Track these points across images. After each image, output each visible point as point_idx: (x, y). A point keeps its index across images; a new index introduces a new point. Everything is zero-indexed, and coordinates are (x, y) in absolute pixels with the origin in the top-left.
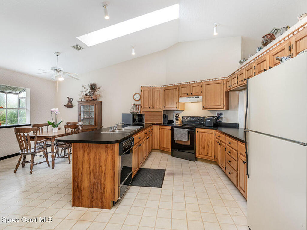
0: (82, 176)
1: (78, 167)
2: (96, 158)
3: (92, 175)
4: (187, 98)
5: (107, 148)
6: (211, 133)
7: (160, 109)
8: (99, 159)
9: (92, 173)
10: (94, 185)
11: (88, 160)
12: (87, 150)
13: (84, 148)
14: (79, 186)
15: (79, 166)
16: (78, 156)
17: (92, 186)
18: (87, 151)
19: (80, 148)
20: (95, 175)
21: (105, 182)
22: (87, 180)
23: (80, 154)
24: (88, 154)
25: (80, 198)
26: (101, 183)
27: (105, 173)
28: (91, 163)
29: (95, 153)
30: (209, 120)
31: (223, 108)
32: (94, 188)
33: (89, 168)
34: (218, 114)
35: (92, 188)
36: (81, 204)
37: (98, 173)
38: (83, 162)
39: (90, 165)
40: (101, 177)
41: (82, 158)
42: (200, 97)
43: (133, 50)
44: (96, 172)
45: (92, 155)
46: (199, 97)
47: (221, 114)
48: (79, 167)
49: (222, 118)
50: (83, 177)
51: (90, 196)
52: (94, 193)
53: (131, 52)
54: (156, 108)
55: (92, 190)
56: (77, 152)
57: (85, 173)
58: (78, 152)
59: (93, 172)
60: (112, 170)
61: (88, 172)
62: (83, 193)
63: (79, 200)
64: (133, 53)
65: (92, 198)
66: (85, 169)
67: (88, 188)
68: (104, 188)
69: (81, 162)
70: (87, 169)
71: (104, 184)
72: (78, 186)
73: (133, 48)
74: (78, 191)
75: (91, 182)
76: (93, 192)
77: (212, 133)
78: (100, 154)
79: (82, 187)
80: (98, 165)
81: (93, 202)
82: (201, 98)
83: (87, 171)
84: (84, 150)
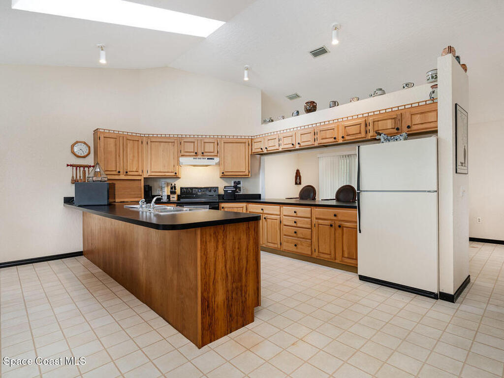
0: (215, 286)
1: (208, 271)
2: (235, 248)
3: (229, 278)
4: (194, 159)
5: (249, 228)
6: (241, 208)
7: (139, 175)
8: (238, 248)
9: (229, 274)
10: (232, 293)
11: (224, 255)
12: (222, 237)
13: (217, 234)
14: (211, 305)
15: (210, 268)
16: (208, 251)
17: (230, 297)
18: (222, 239)
19: (211, 235)
20: (233, 276)
21: (247, 282)
22: (223, 288)
23: (211, 246)
24: (224, 243)
25: (212, 327)
26: (241, 286)
27: (246, 269)
28: (228, 256)
29: (234, 239)
30: (230, 191)
31: (248, 175)
32: (232, 298)
33: (226, 267)
34: (235, 183)
35: (230, 299)
36: (214, 336)
37: (238, 270)
38: (216, 258)
39: (226, 262)
40: (242, 275)
41: (214, 254)
42: (215, 158)
43: (103, 53)
44: (236, 271)
45: (229, 244)
46: (213, 159)
47: (239, 183)
48: (210, 271)
49: (240, 188)
50: (217, 286)
51: (227, 315)
52: (233, 307)
53: (99, 57)
54: (131, 173)
55: (230, 303)
56: (206, 243)
57: (219, 278)
58: (208, 243)
59: (231, 272)
60: (255, 261)
61: (224, 274)
62: (216, 314)
63: (210, 332)
64: (103, 61)
65: (231, 316)
66: (219, 271)
67: (224, 302)
68: (245, 293)
69: (213, 260)
70: (222, 270)
71: (246, 286)
72: (208, 306)
73: (102, 50)
74: (209, 315)
75: (228, 291)
76: (232, 305)
77: (243, 208)
78: (240, 239)
79: (216, 305)
80: (237, 259)
81: (232, 322)
82: (217, 160)
83: (222, 273)
84: (217, 237)
